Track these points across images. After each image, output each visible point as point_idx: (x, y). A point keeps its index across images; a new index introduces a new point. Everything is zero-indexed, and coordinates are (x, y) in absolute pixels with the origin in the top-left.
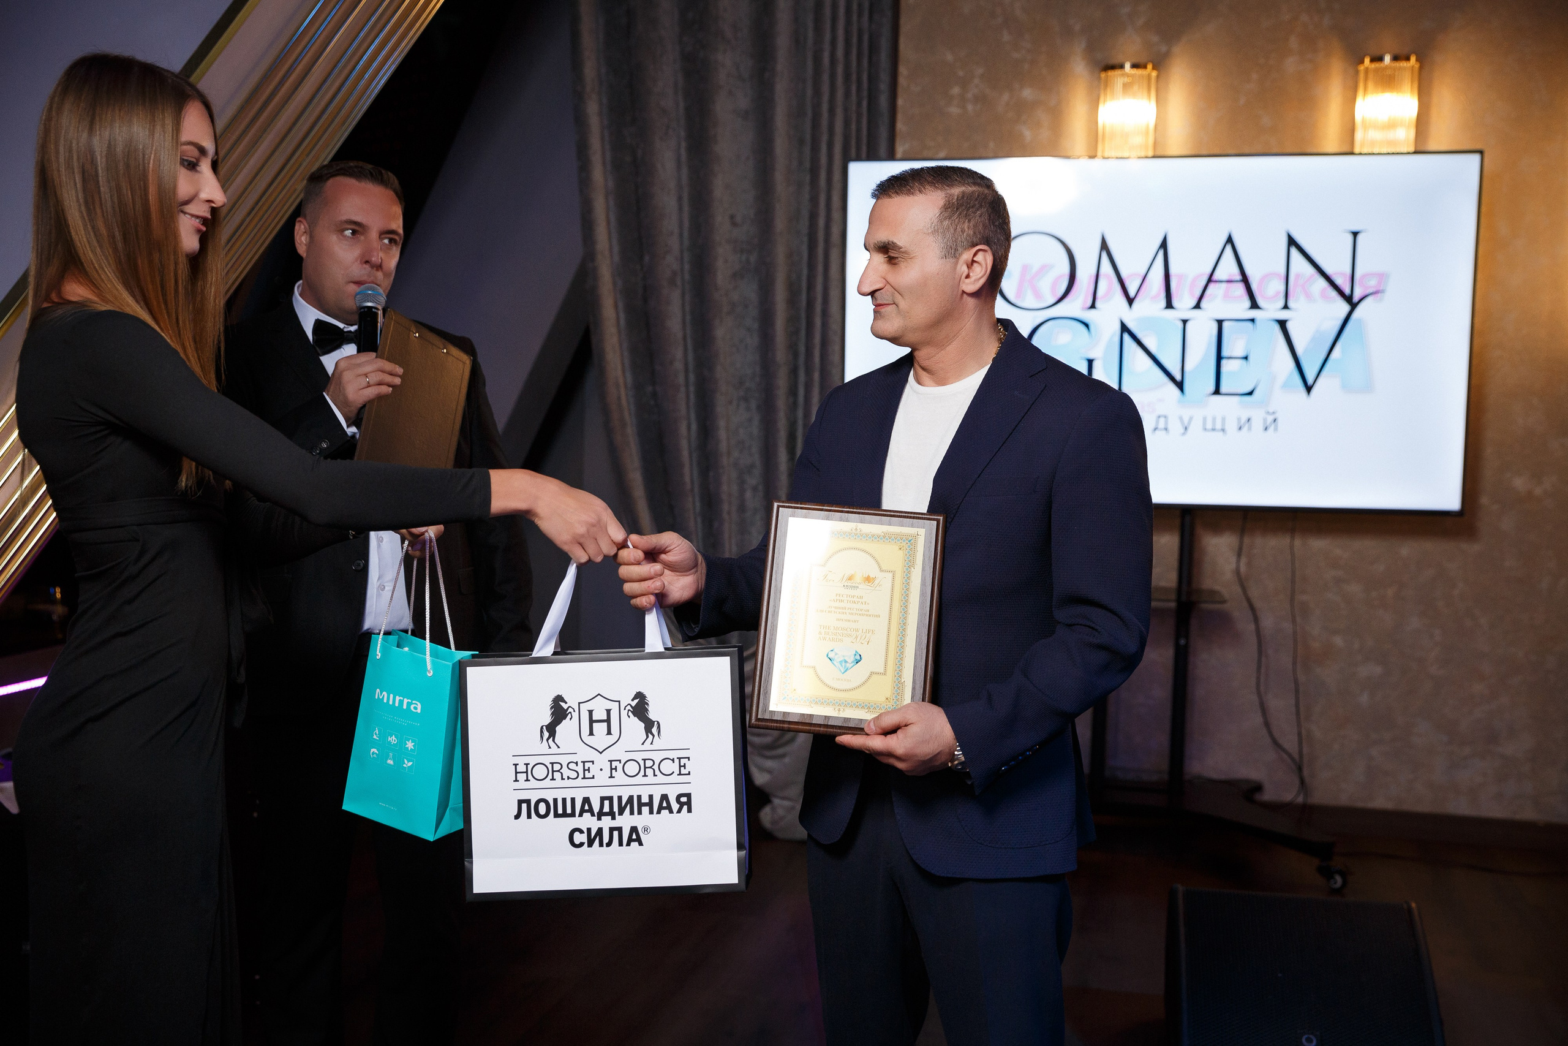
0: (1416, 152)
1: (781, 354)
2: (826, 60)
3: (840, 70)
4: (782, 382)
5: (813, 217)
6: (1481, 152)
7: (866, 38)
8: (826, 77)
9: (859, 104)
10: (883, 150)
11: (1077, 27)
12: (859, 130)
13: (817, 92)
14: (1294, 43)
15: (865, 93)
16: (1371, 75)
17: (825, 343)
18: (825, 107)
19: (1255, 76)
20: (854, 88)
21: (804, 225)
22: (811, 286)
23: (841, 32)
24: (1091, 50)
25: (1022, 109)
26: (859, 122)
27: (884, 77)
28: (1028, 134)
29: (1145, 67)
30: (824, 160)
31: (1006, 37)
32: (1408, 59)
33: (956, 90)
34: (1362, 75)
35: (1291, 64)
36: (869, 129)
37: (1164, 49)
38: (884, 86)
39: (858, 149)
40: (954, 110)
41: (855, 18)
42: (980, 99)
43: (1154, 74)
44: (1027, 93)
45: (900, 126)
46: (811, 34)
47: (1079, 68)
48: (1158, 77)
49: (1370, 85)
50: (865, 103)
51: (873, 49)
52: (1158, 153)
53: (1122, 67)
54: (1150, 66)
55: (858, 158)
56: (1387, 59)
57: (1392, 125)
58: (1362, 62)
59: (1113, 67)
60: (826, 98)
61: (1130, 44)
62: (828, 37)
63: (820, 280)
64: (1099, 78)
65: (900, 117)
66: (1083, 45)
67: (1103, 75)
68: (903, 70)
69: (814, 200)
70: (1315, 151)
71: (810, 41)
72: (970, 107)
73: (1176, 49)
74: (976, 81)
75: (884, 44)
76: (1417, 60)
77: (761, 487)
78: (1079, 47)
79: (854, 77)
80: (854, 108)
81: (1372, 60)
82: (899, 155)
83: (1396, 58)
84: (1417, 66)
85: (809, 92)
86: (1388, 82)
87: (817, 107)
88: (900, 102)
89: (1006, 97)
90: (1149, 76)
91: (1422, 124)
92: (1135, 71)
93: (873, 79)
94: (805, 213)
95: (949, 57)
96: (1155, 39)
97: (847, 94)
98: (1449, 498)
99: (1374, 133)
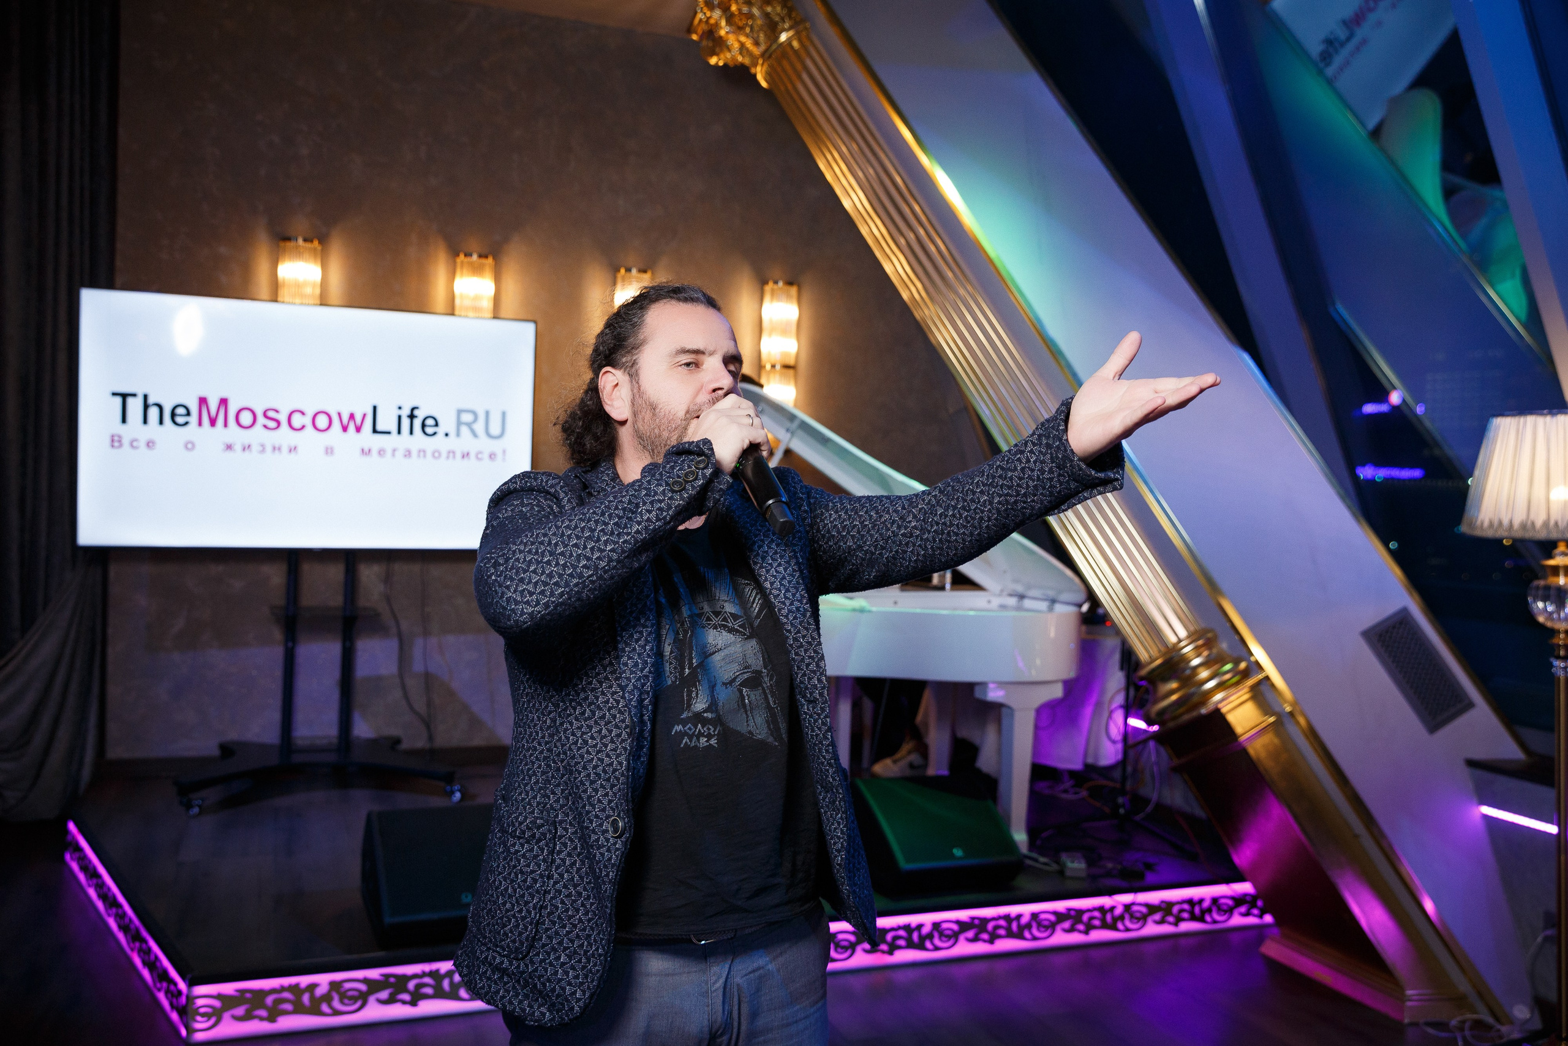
0: (494, 318)
6: (535, 322)
11: (261, 208)
14: (413, 237)
15: (87, 235)
16: (464, 265)
24: (271, 225)
25: (219, 261)
26: (82, 256)
27: (104, 225)
28: (224, 280)
29: (312, 241)
31: (206, 208)
32: (487, 258)
33: (166, 242)
34: (458, 264)
35: (412, 250)
36: (91, 264)
37: (325, 230)
38: (104, 232)
40: (164, 256)
42: (185, 250)
43: (319, 247)
44: (223, 250)
47: (263, 237)
48: (322, 250)
49: (464, 271)
50: (87, 243)
51: (94, 202)
52: (323, 303)
53: (295, 240)
54: (315, 242)
56: (475, 256)
57: (477, 298)
58: (459, 256)
59: (289, 239)
61: (301, 224)
64: (278, 246)
65: (118, 256)
66: (266, 221)
67: (281, 243)
68: (120, 221)
70: (431, 311)
72: (177, 255)
73: (334, 232)
74: (182, 237)
75: (104, 200)
76: (493, 259)
78: (263, 220)
80: (78, 245)
81: (466, 255)
82: (118, 285)
83: (480, 256)
84: (493, 262)
86: (475, 271)
88: (118, 245)
89: (206, 250)
90: (316, 248)
91: (497, 300)
92: (305, 243)
93: (94, 226)
96: (319, 222)
99: (467, 303)
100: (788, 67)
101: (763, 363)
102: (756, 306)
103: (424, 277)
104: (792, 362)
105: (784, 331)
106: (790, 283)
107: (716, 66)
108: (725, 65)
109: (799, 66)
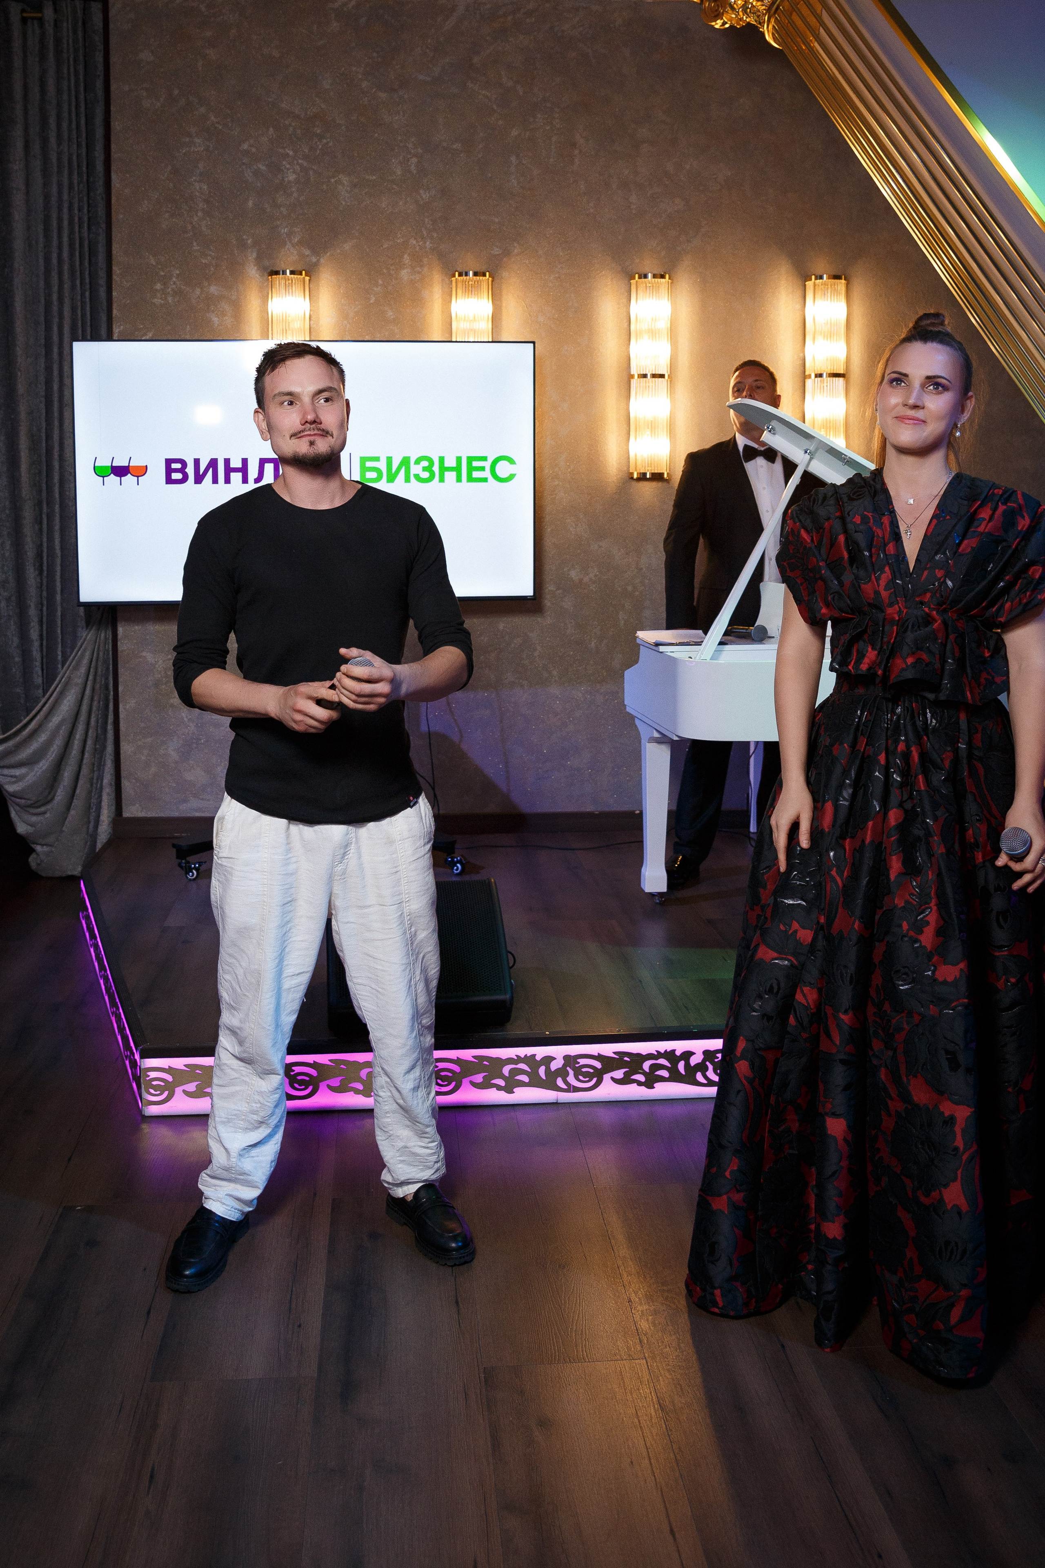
0: (492, 342)
1: (26, 491)
2: (55, 261)
3: (66, 267)
4: (28, 514)
5: (48, 383)
6: (534, 343)
7: (86, 243)
8: (55, 274)
9: (83, 295)
10: (103, 332)
11: (249, 242)
12: (83, 316)
13: (48, 285)
14: (406, 259)
15: (88, 287)
16: (460, 285)
17: (62, 481)
18: (55, 297)
19: (380, 282)
20: (78, 282)
21: (41, 389)
22: (49, 437)
23: (65, 239)
24: (259, 259)
25: (210, 302)
26: (83, 308)
27: (102, 274)
28: (215, 319)
29: (301, 274)
30: (55, 338)
31: (196, 247)
32: (484, 275)
33: (158, 286)
34: (454, 284)
35: (405, 274)
36: (91, 316)
37: (314, 260)
38: (102, 282)
39: (84, 331)
40: (158, 301)
41: (77, 228)
42: (178, 293)
43: (307, 278)
44: (213, 289)
45: (115, 312)
46: (41, 239)
47: (252, 272)
48: (310, 280)
49: (460, 292)
50: (87, 294)
51: (93, 252)
53: (284, 273)
54: (304, 272)
55: (84, 339)
56: (471, 273)
57: (475, 320)
58: (454, 276)
59: (277, 273)
60: (55, 289)
61: (288, 257)
62: (55, 242)
63: (56, 432)
64: (268, 279)
65: (115, 306)
66: (254, 255)
67: (270, 277)
68: (116, 269)
69: (49, 369)
70: (425, 339)
71: (41, 245)
72: (170, 299)
73: (322, 261)
74: (174, 279)
75: (101, 249)
76: (489, 277)
77: (13, 598)
78: (252, 256)
79: (78, 273)
80: (79, 298)
81: (460, 275)
82: (115, 337)
83: (475, 274)
84: (490, 279)
85: (42, 284)
86: (471, 290)
87: (48, 295)
88: (114, 294)
89: (198, 291)
90: (304, 278)
91: (496, 319)
92: (292, 276)
93: (93, 276)
94: (42, 378)
95: (153, 262)
96: (307, 252)
97: (73, 287)
98: (525, 588)
99: (463, 325)
100: (799, 22)
101: (807, 373)
102: (798, 306)
103: (418, 300)
104: (842, 372)
105: (830, 335)
106: (837, 277)
107: (723, 32)
108: (731, 27)
109: (812, 20)
